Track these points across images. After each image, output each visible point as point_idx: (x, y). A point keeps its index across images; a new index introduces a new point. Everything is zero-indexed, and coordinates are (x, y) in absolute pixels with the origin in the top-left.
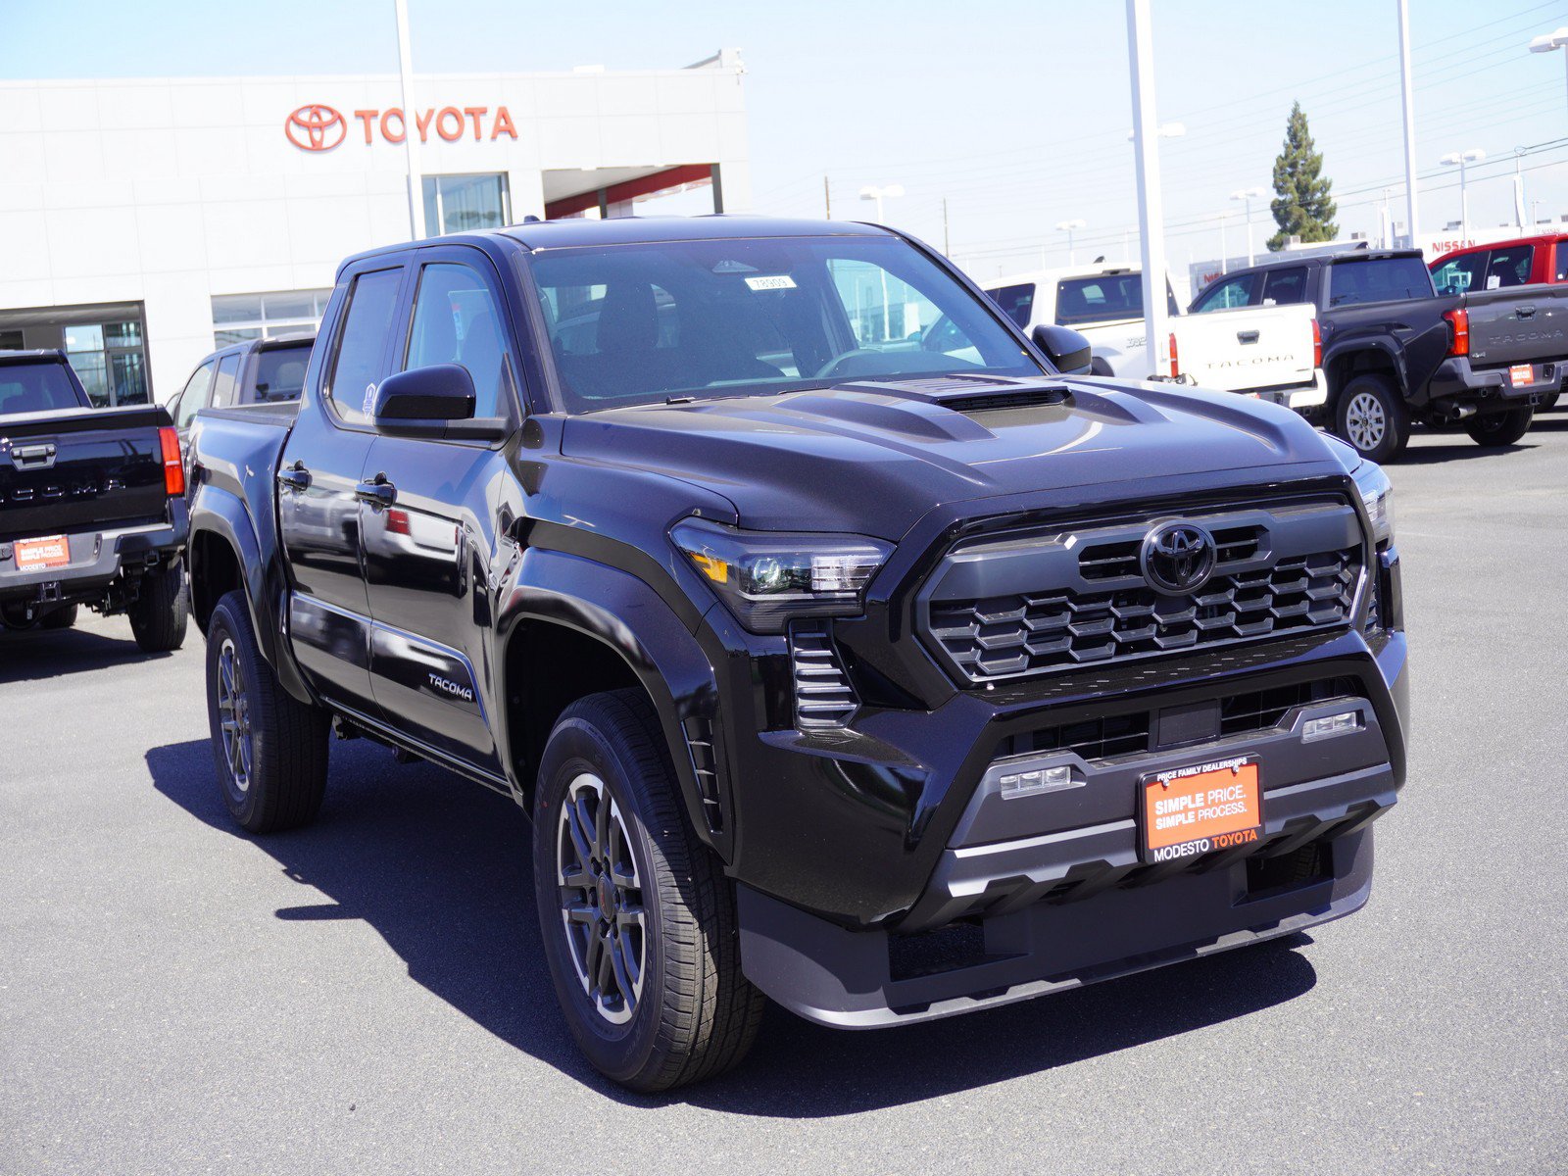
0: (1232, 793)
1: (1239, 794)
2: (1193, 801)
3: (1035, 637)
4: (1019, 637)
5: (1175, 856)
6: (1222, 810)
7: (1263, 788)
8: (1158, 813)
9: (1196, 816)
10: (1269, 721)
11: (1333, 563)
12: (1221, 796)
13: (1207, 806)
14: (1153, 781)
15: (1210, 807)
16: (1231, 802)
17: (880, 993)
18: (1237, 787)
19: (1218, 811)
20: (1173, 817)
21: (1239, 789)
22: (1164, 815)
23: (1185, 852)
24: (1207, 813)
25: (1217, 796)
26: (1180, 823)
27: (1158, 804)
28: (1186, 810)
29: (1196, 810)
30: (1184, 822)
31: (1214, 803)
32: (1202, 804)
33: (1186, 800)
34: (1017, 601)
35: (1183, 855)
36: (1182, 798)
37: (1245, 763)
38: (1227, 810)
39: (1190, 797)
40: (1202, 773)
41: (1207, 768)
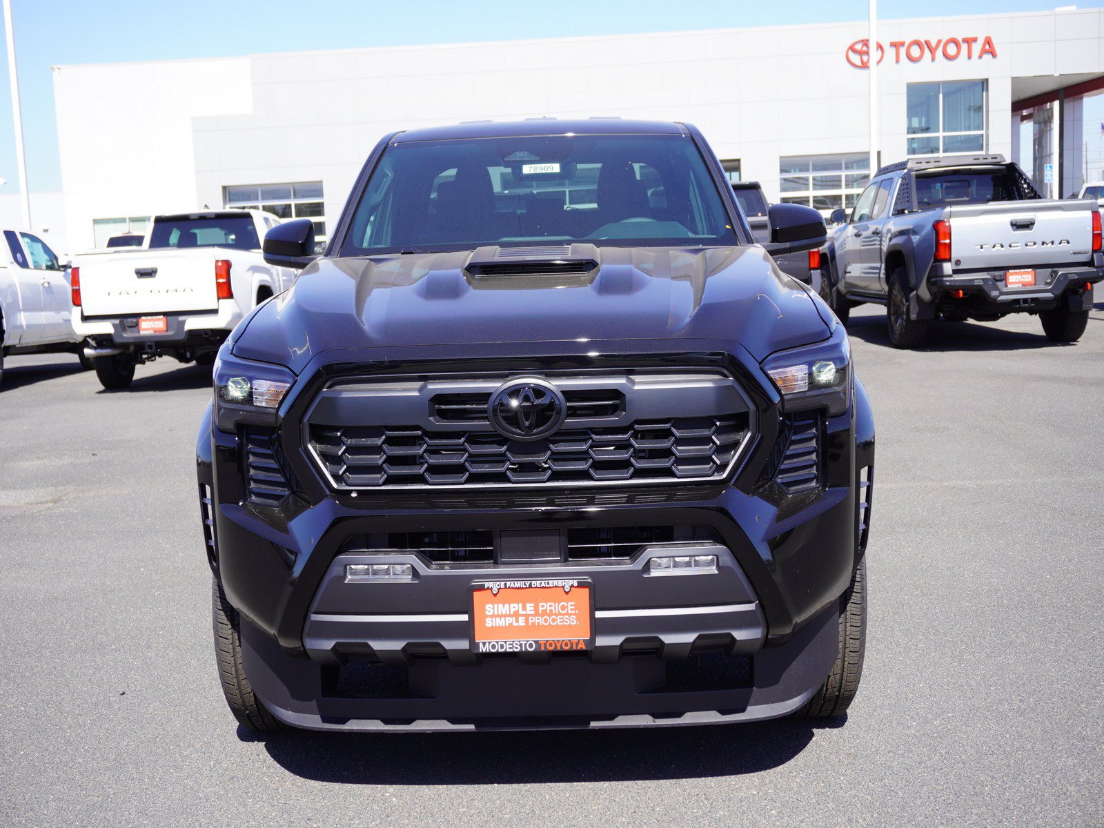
0: (563, 608)
1: (571, 610)
2: (524, 608)
3: (391, 460)
4: (379, 459)
5: (500, 650)
6: (554, 620)
7: (594, 607)
8: (487, 613)
9: (527, 621)
11: (709, 427)
12: (553, 608)
13: (537, 614)
14: (481, 588)
15: (542, 616)
16: (563, 615)
17: (314, 703)
18: (569, 603)
19: (550, 621)
20: (503, 619)
21: (571, 605)
22: (493, 616)
23: (510, 648)
24: (539, 620)
25: (549, 608)
26: (511, 624)
27: (488, 607)
28: (516, 615)
29: (527, 616)
30: (515, 624)
31: (544, 613)
32: (533, 612)
33: (515, 607)
34: (375, 431)
35: (508, 650)
36: (512, 605)
37: (576, 584)
38: (559, 620)
39: (520, 605)
40: (530, 586)
41: (538, 584)
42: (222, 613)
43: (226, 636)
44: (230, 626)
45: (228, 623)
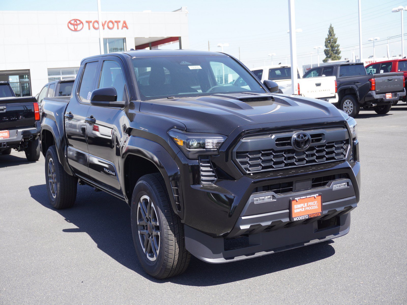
0: (314, 203)
1: (316, 204)
2: (304, 205)
3: (263, 161)
4: (259, 161)
5: (299, 219)
6: (312, 208)
7: (322, 202)
9: (305, 209)
10: (324, 184)
11: (342, 143)
12: (311, 204)
13: (308, 206)
14: (294, 200)
15: (308, 207)
16: (314, 205)
17: (221, 254)
19: (311, 208)
20: (299, 209)
21: (316, 202)
22: (296, 209)
23: (302, 218)
25: (310, 204)
26: (301, 211)
27: (295, 206)
28: (302, 207)
29: (305, 207)
30: (302, 211)
32: (307, 206)
33: (302, 205)
34: (259, 152)
37: (318, 195)
38: (313, 207)
39: (303, 204)
40: (306, 198)
41: (308, 197)
42: (171, 231)
43: (172, 239)
44: (174, 235)
45: (173, 234)
